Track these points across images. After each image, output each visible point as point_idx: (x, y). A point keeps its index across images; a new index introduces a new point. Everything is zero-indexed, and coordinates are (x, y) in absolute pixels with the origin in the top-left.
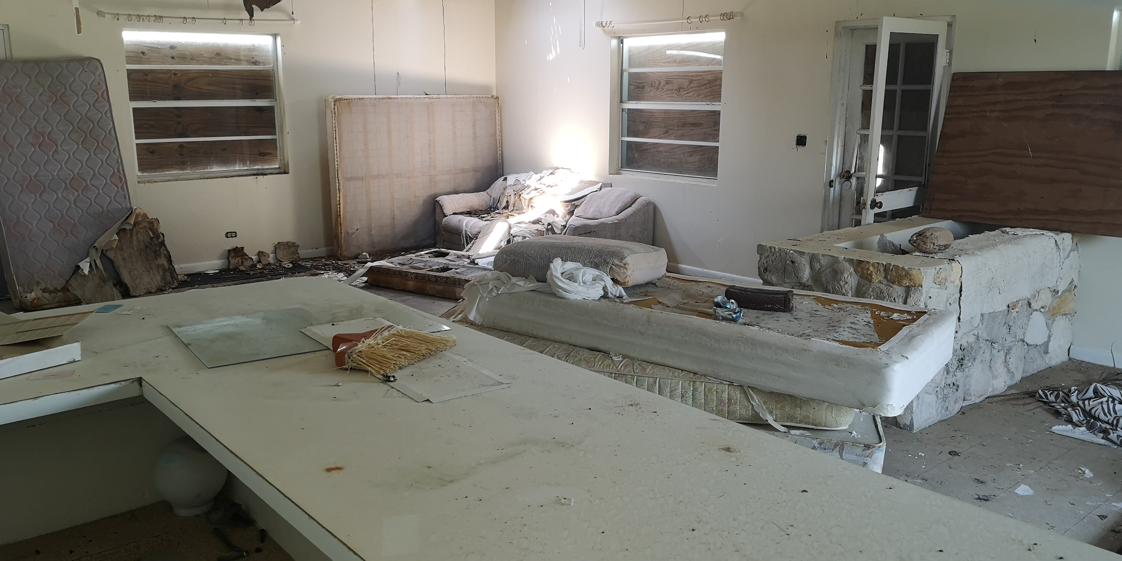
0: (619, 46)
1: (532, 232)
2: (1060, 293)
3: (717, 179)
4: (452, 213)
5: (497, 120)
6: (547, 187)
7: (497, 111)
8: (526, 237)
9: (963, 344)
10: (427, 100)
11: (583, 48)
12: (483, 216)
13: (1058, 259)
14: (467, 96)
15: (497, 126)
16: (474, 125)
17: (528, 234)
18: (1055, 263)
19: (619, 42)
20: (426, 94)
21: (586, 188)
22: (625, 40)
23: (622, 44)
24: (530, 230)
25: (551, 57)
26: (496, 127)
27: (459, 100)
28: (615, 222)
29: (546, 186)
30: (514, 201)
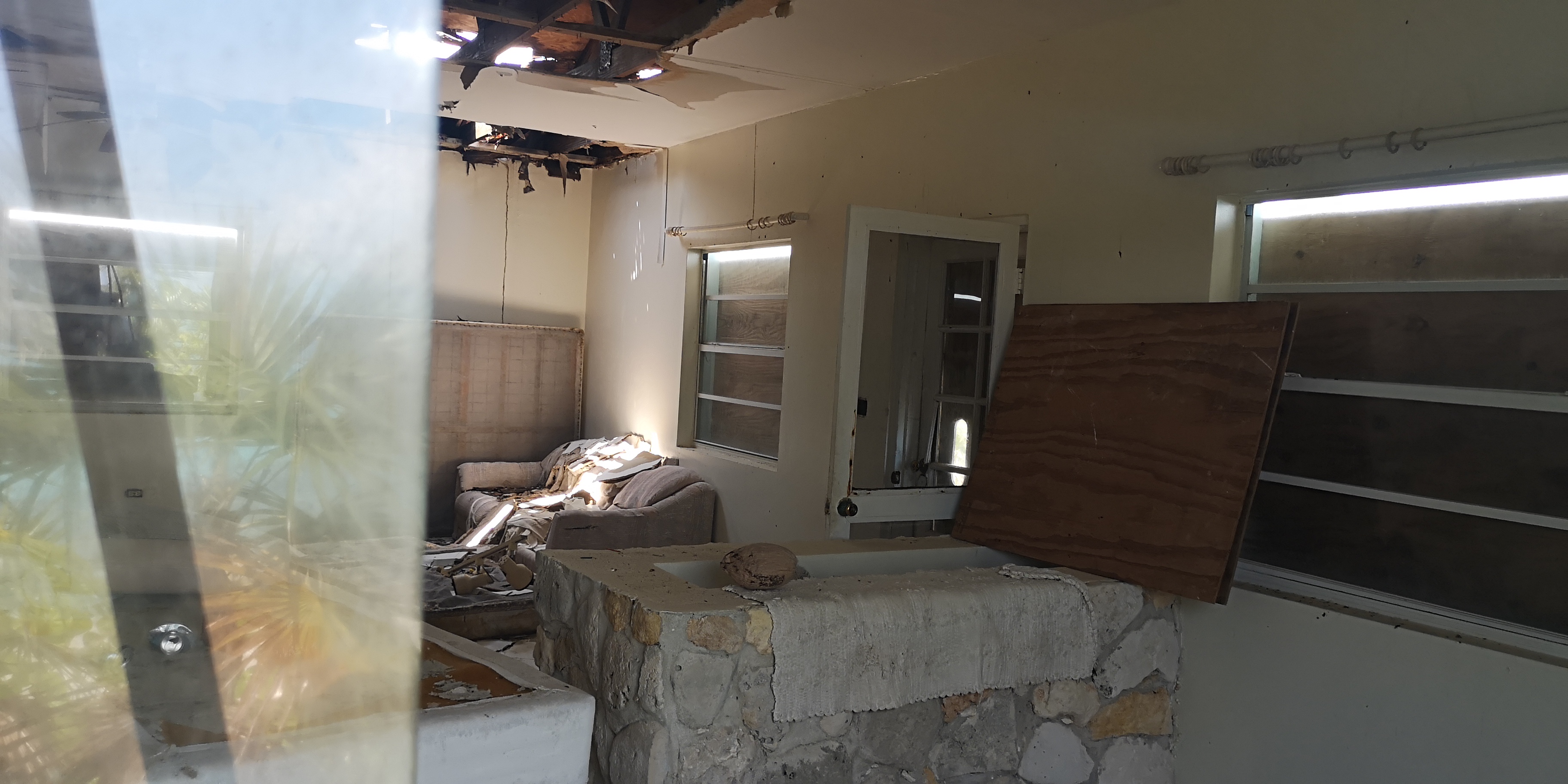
0: (701, 262)
1: (538, 523)
2: (1114, 694)
3: (777, 460)
4: (472, 488)
5: (578, 364)
6: (601, 460)
7: (579, 351)
8: (526, 529)
9: (790, 765)
10: (458, 328)
11: (662, 265)
12: (505, 495)
13: (1090, 628)
14: (529, 326)
15: (578, 372)
16: (538, 367)
17: (530, 524)
18: (1086, 636)
19: (700, 258)
20: (461, 320)
21: (640, 464)
22: (710, 255)
23: (705, 261)
24: (537, 519)
25: (634, 276)
26: (575, 372)
27: (514, 331)
28: (637, 515)
29: (600, 458)
30: (562, 476)
